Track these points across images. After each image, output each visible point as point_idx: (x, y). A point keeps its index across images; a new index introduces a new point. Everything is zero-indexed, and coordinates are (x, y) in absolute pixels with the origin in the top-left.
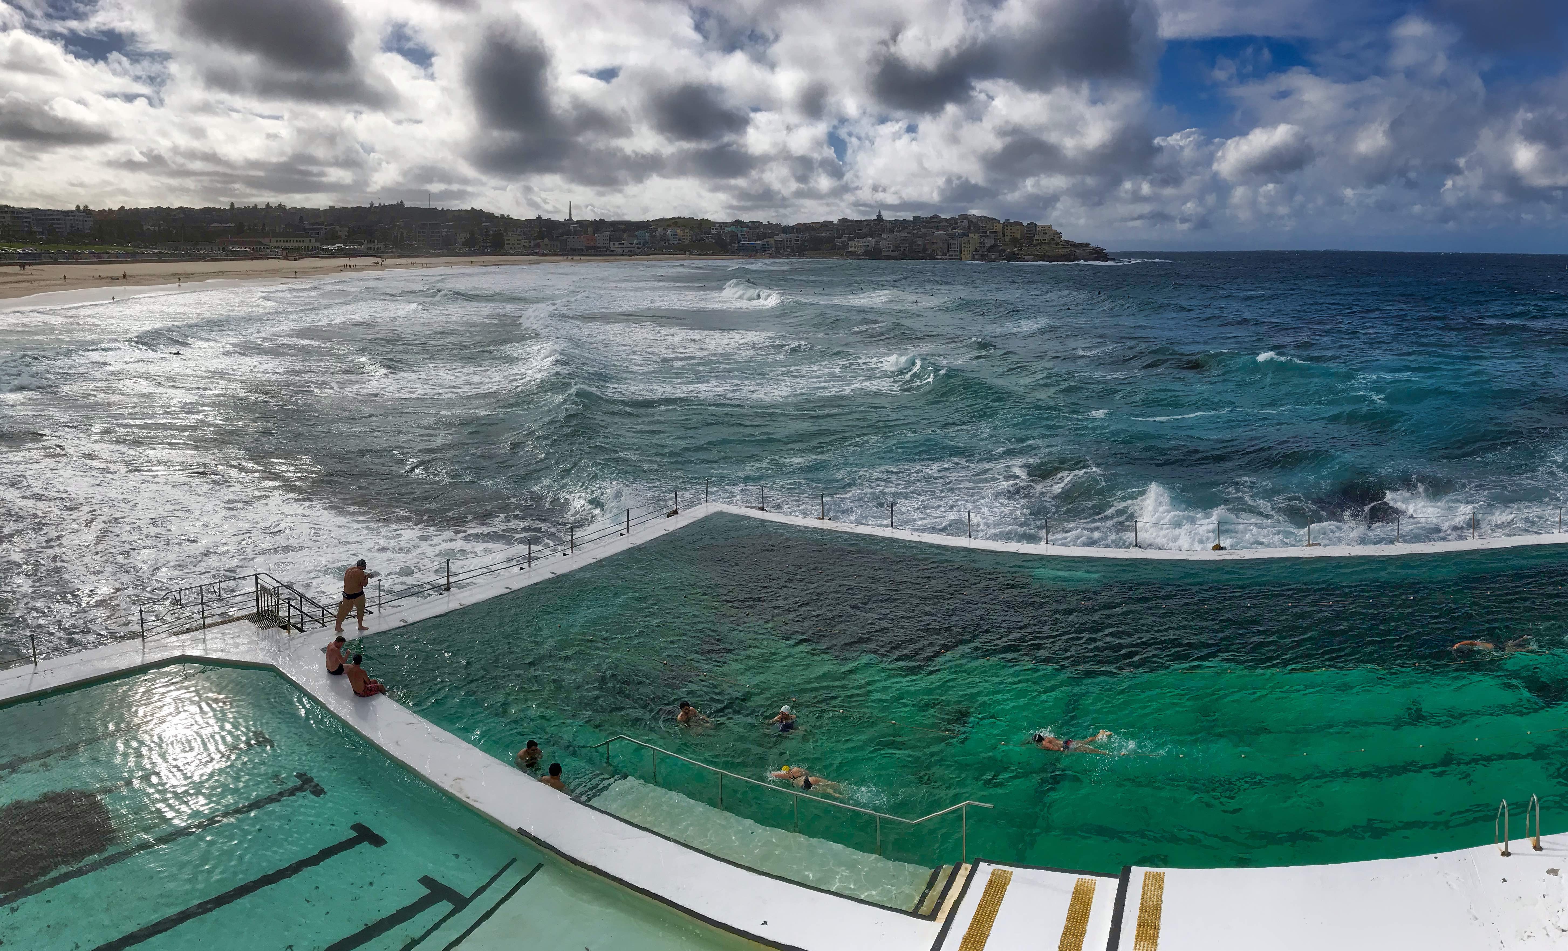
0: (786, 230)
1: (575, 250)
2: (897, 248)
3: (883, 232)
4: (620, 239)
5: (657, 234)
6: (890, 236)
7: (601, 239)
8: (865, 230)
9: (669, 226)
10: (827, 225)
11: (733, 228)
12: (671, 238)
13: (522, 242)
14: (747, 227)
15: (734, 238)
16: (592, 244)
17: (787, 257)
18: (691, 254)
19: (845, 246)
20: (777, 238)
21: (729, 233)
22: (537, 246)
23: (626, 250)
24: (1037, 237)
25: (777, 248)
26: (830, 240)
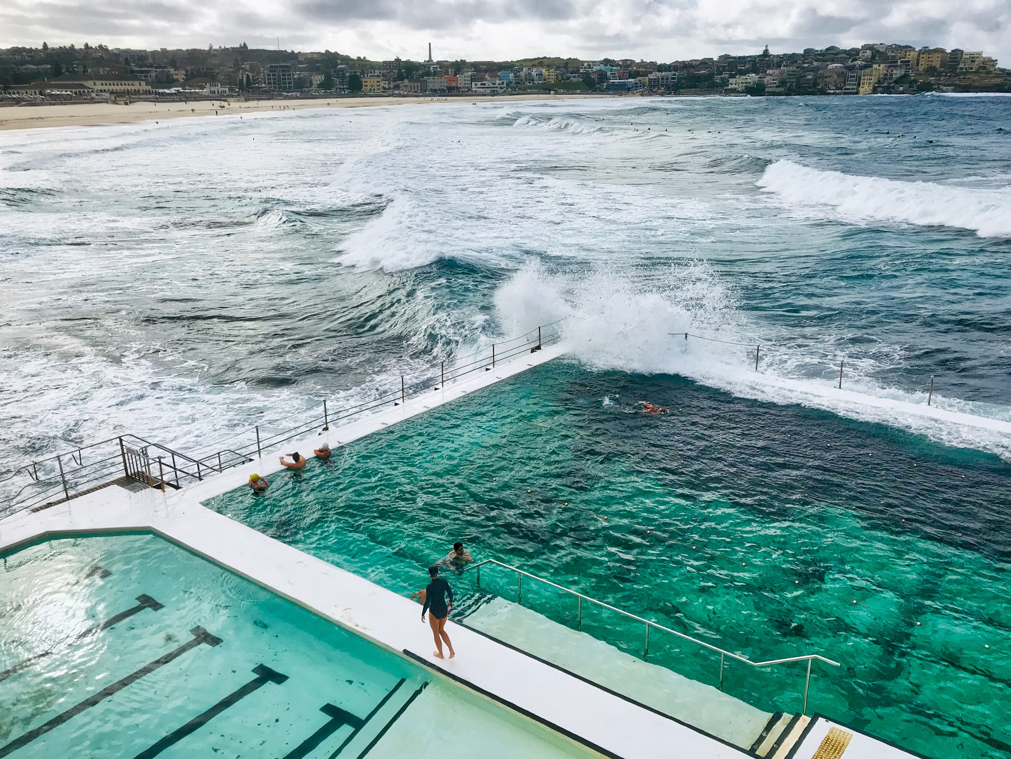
0: (662, 68)
1: (435, 91)
2: (783, 83)
3: (769, 67)
4: (482, 79)
5: (522, 74)
6: (777, 72)
7: (462, 80)
8: (747, 66)
9: (534, 66)
10: (706, 63)
11: (602, 67)
12: (536, 78)
13: (382, 84)
14: (618, 65)
15: (602, 76)
16: (454, 84)
17: (662, 95)
18: (556, 93)
19: (725, 82)
20: (651, 76)
21: (598, 71)
22: (397, 87)
23: (488, 91)
24: (961, 65)
25: (650, 86)
26: (710, 76)
